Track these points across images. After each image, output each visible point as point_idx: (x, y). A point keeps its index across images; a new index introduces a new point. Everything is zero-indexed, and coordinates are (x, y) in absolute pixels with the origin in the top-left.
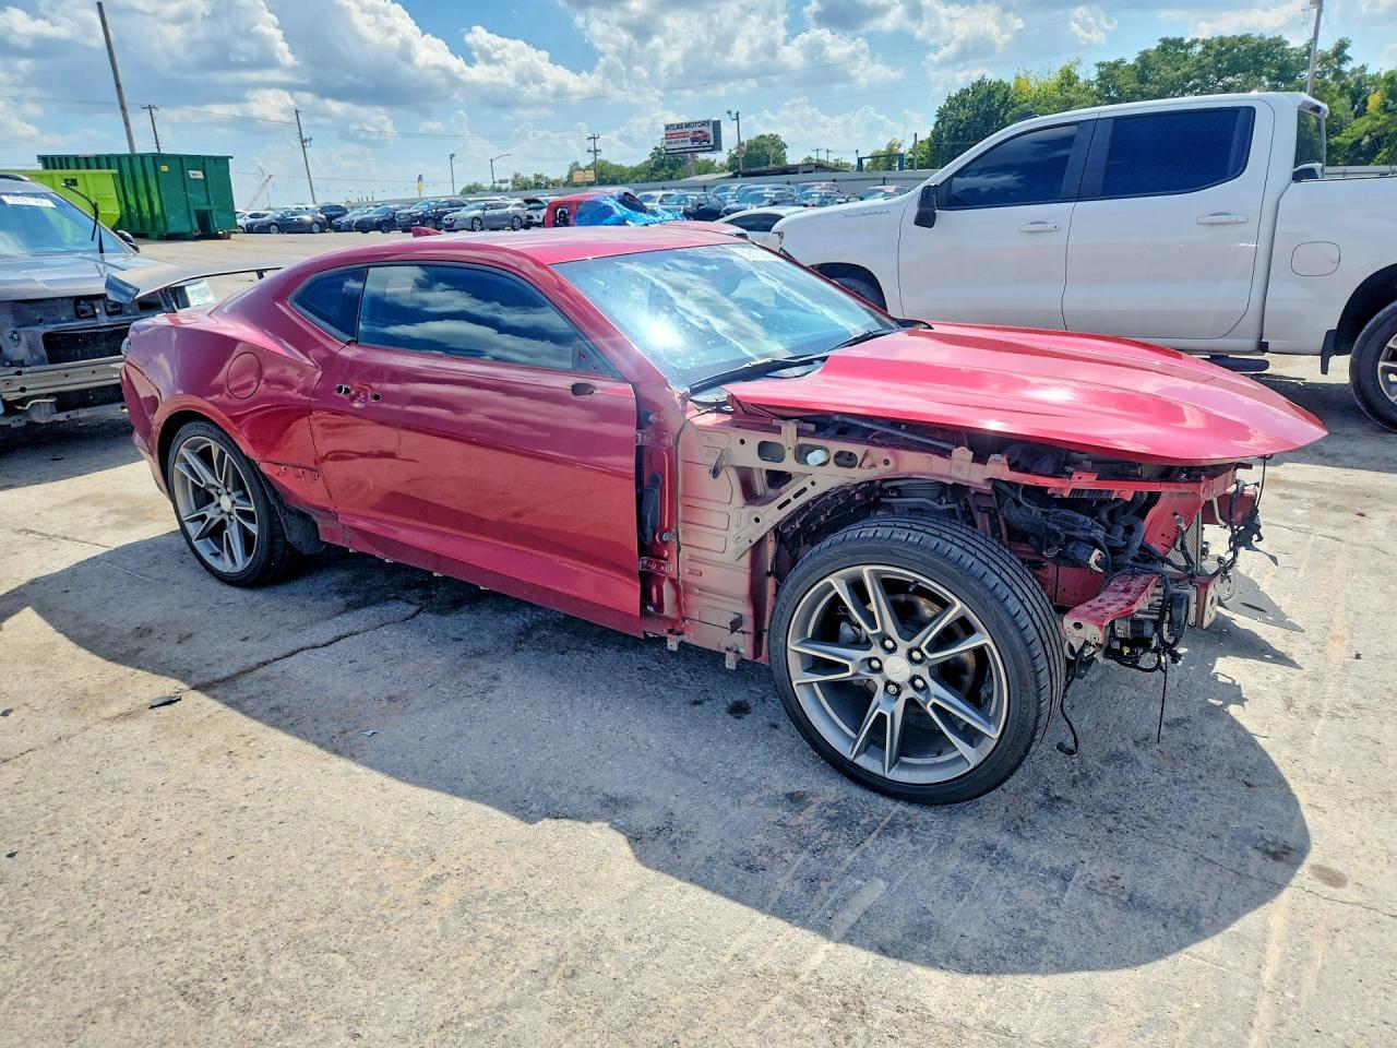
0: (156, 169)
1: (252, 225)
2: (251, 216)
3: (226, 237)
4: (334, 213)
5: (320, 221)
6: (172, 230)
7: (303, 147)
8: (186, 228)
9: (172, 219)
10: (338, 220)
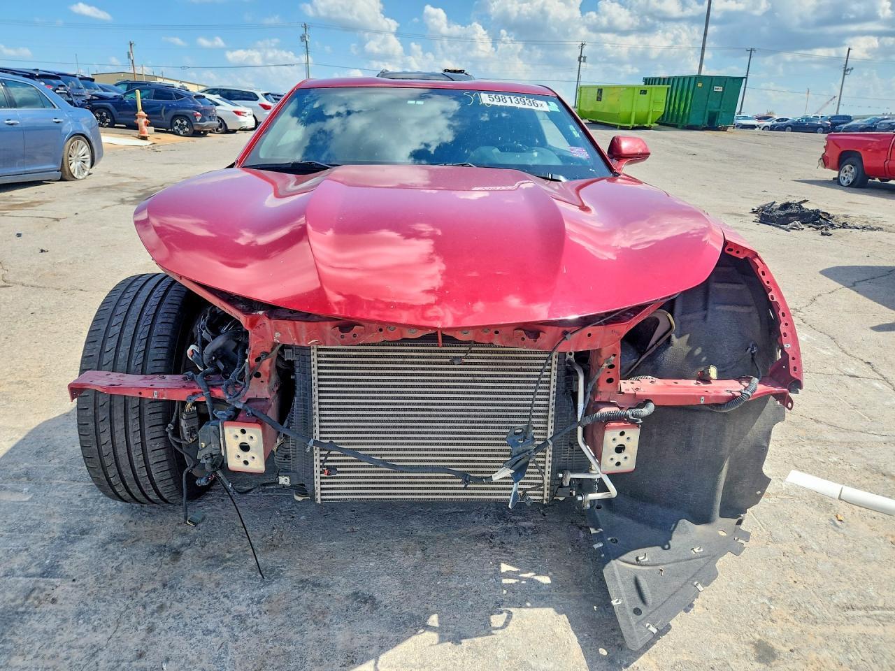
0: (695, 84)
1: (774, 126)
2: (778, 120)
3: (724, 129)
4: (838, 121)
5: (825, 126)
6: (691, 123)
7: (844, 74)
8: (699, 122)
9: (693, 117)
10: (840, 126)
